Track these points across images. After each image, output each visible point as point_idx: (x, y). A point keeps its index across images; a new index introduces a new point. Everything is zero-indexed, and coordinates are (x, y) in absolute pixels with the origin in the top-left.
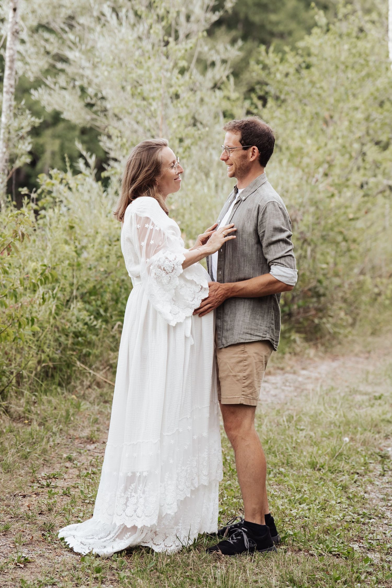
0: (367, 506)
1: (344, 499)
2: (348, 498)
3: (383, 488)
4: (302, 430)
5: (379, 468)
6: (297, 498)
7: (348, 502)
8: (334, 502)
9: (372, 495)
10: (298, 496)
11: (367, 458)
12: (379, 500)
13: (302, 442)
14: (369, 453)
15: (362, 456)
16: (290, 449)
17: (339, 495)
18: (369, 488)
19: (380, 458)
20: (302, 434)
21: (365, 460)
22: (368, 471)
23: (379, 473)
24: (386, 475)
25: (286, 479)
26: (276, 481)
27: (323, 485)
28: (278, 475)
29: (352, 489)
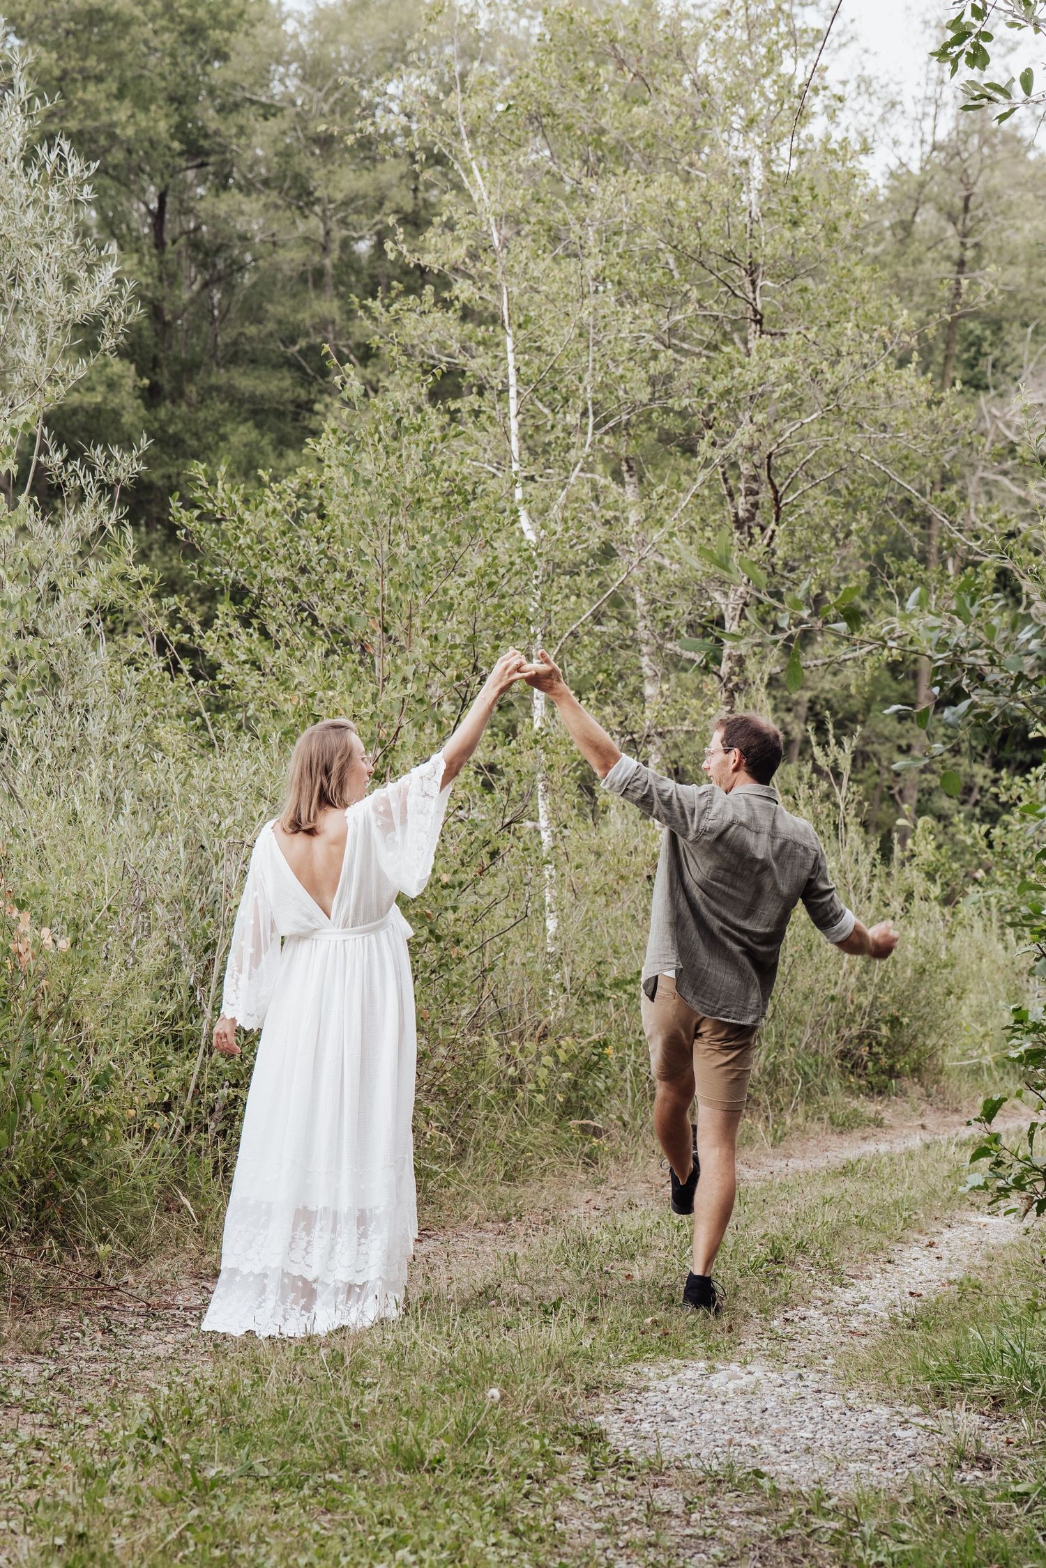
0: (566, 1549)
1: (505, 1536)
2: (515, 1533)
3: (598, 1508)
4: (369, 1386)
5: (580, 1464)
6: (382, 1537)
7: (516, 1542)
8: (478, 1543)
9: (575, 1524)
10: (386, 1533)
11: (546, 1441)
12: (593, 1535)
13: (374, 1412)
14: (551, 1428)
15: (536, 1437)
16: (346, 1429)
17: (492, 1527)
18: (563, 1509)
19: (578, 1440)
20: (371, 1396)
21: (543, 1446)
22: (553, 1470)
23: (582, 1473)
24: (599, 1478)
25: (345, 1498)
26: (320, 1503)
27: (447, 1506)
28: (322, 1490)
29: (523, 1512)
